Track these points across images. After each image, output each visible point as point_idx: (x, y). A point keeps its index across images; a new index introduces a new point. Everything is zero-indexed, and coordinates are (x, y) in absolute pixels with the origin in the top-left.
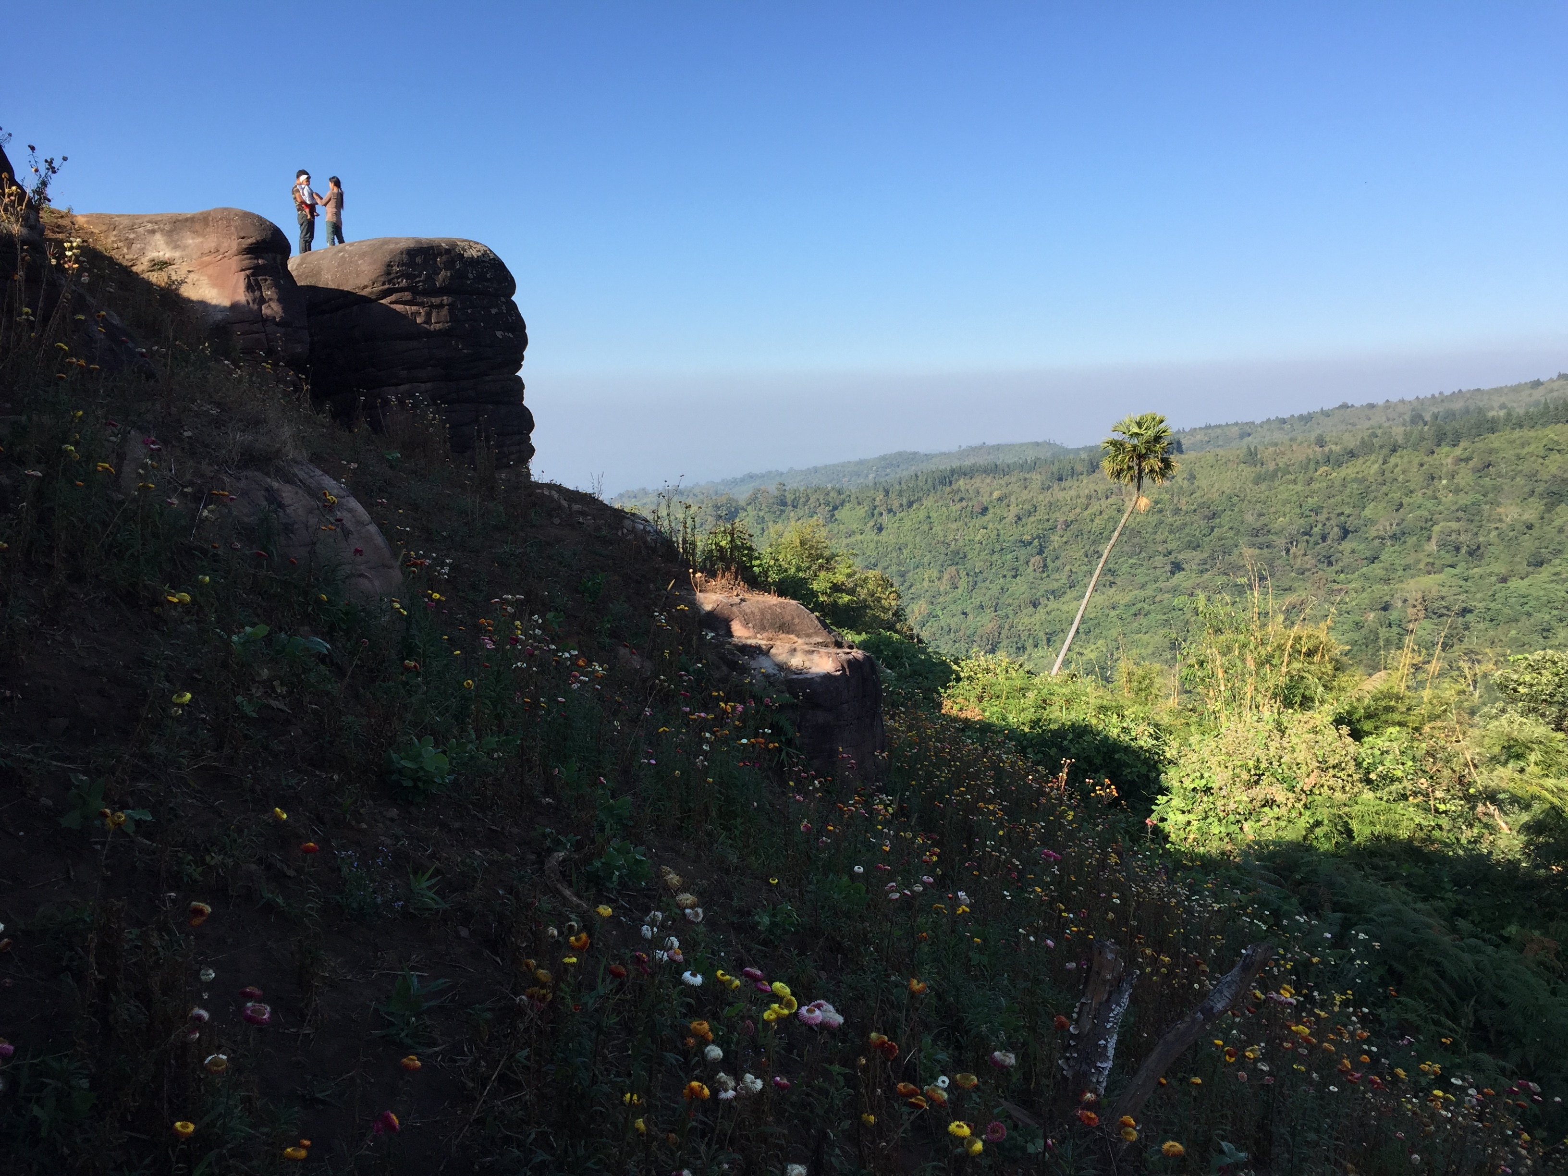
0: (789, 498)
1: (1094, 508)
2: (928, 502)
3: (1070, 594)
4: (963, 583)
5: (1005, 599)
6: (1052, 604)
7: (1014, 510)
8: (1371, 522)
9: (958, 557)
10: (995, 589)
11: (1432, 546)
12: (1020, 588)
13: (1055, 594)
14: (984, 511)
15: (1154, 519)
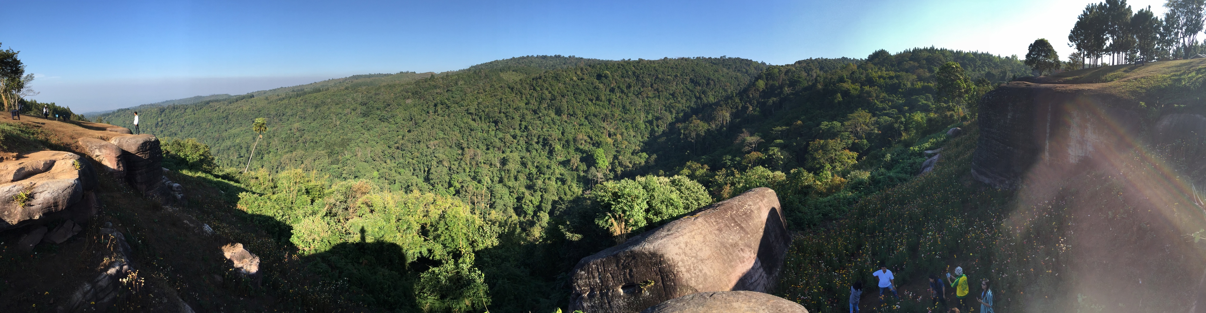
0: (176, 107)
1: (237, 110)
2: (204, 108)
3: (234, 128)
4: (212, 126)
5: (220, 129)
6: (230, 131)
7: (222, 110)
8: (287, 112)
9: (211, 120)
10: (218, 128)
11: (297, 117)
12: (223, 127)
13: (230, 128)
14: (216, 110)
15: (249, 112)
